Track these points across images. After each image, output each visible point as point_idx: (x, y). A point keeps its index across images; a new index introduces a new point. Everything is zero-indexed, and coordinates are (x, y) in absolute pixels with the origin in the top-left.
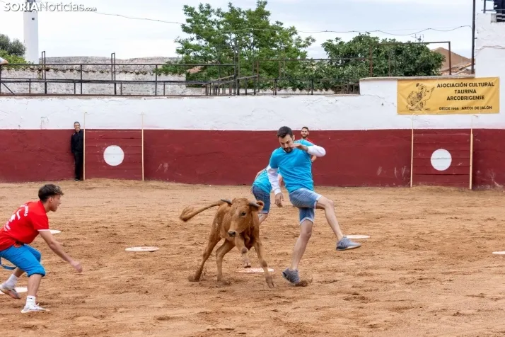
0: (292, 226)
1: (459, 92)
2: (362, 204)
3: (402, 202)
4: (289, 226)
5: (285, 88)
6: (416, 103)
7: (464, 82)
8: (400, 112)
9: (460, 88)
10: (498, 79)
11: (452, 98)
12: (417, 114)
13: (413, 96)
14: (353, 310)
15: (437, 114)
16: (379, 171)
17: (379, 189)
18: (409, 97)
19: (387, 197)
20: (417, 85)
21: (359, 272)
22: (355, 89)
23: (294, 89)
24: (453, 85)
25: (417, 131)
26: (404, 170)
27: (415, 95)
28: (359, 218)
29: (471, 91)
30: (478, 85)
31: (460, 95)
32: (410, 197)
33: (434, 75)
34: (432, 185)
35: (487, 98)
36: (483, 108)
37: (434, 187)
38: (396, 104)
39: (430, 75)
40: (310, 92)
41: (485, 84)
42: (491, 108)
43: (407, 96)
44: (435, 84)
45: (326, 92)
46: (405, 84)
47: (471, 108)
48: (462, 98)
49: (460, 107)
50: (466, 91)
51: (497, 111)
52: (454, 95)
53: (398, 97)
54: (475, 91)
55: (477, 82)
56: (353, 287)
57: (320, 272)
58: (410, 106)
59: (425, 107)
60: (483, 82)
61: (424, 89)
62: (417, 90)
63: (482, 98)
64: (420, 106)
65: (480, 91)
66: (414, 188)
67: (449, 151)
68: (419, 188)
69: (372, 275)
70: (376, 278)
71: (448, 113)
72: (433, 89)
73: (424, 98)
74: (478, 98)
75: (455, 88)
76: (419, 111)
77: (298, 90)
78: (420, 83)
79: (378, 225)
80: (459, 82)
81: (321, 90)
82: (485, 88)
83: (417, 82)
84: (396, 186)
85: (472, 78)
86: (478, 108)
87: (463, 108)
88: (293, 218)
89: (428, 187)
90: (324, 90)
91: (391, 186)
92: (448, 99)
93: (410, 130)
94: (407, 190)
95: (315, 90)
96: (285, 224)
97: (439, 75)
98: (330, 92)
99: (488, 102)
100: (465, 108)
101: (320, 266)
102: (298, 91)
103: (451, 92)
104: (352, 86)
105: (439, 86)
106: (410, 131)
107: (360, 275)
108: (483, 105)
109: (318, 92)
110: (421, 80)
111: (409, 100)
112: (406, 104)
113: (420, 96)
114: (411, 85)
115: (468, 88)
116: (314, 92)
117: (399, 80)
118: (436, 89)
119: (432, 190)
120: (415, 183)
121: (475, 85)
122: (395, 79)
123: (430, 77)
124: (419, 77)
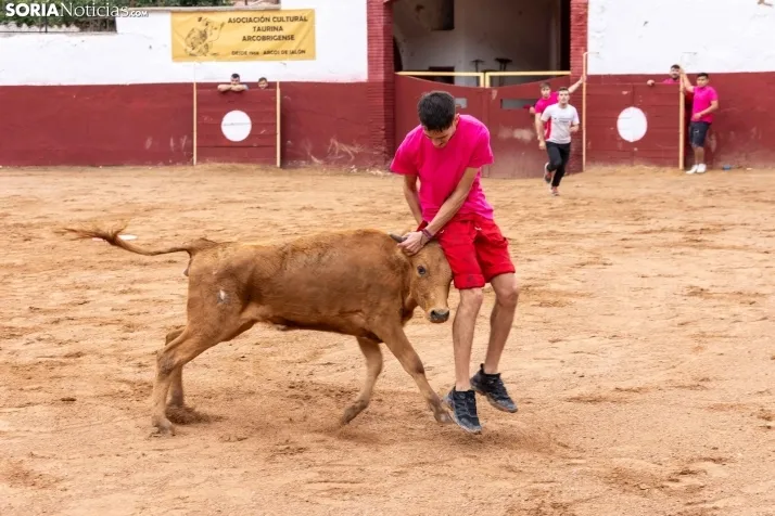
0: (22, 226)
1: (259, 30)
2: (123, 190)
3: (183, 186)
4: (16, 225)
5: (6, 24)
6: (199, 46)
7: (266, 15)
8: (176, 58)
9: (261, 25)
10: (312, 12)
11: (250, 38)
12: (200, 62)
13: (194, 35)
14: (113, 342)
15: (229, 60)
16: (149, 143)
17: (149, 170)
18: (189, 36)
19: (159, 180)
20: (200, 19)
21: (121, 288)
22: (109, 25)
23: (19, 25)
24: (250, 20)
25: (201, 86)
26: (184, 142)
27: (196, 34)
28: (120, 212)
29: (275, 29)
30: (285, 19)
31: (261, 34)
32: (195, 179)
33: (225, 5)
34: (225, 162)
35: (298, 38)
36: (293, 53)
37: (227, 165)
38: (170, 46)
39: (217, 5)
40: (44, 29)
41: (296, 19)
42: (303, 52)
43: (185, 35)
44: (225, 17)
45: (67, 29)
46: (181, 18)
47: (276, 52)
48: (264, 38)
49: (261, 51)
50: (268, 29)
51: (313, 57)
52: (252, 34)
53: (172, 37)
54: (281, 29)
55: (284, 15)
56: (113, 310)
57: (64, 290)
58: (190, 49)
59: (212, 50)
60: (292, 15)
61: (210, 25)
62: (201, 27)
63: (292, 37)
64: (204, 50)
65: (289, 28)
66: (199, 166)
67: (248, 113)
68: (207, 166)
69: (139, 292)
70: (145, 296)
71: (244, 60)
72: (222, 25)
73: (209, 38)
74: (285, 38)
75: (254, 24)
76: (203, 57)
77: (24, 25)
78: (204, 16)
79: (149, 221)
80: (259, 15)
81: (60, 26)
82: (296, 23)
83: (199, 15)
84: (174, 163)
85: (277, 10)
86: (286, 52)
87: (265, 53)
88: (23, 214)
89: (219, 165)
90: (64, 26)
91: (167, 164)
92: (244, 39)
93: (192, 84)
94: (188, 170)
95: (51, 26)
96: (11, 222)
97: (230, 5)
98: (74, 28)
99: (300, 43)
100: (269, 52)
101: (63, 282)
102: (25, 27)
103: (248, 29)
104: (105, 21)
105: (230, 21)
106: (190, 85)
107: (123, 292)
108: (293, 49)
109: (56, 28)
110: (204, 12)
111: (189, 41)
112: (183, 44)
113: (204, 35)
114: (190, 19)
115: (271, 24)
116: (49, 30)
117: (173, 12)
118: (227, 25)
119: (224, 169)
120: (201, 158)
121: (281, 20)
122: (167, 11)
123: (217, 8)
124: (202, 8)
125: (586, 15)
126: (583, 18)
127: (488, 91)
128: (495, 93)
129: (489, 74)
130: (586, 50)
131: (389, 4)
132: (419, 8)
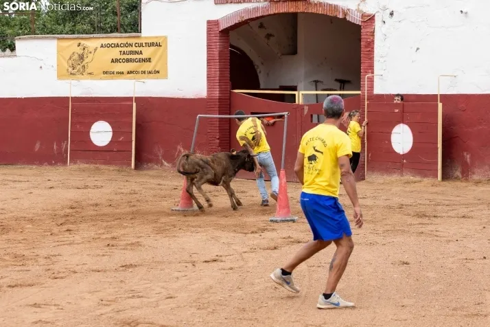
1: (124, 53)
6: (77, 66)
8: (60, 76)
9: (125, 49)
10: (165, 38)
11: (117, 61)
12: (78, 79)
13: (74, 57)
15: (101, 79)
16: (38, 147)
18: (70, 59)
20: (79, 45)
24: (118, 46)
25: (75, 99)
26: (64, 145)
27: (76, 57)
29: (137, 53)
30: (144, 45)
31: (126, 57)
34: (91, 163)
35: (154, 61)
36: (150, 73)
37: (92, 166)
38: (56, 67)
41: (152, 44)
42: (158, 72)
44: (97, 43)
46: (65, 44)
47: (137, 72)
48: (128, 61)
49: (125, 71)
50: (131, 53)
51: (165, 77)
52: (119, 57)
53: (58, 58)
54: (141, 53)
55: (144, 42)
58: (70, 69)
59: (88, 70)
60: (149, 41)
61: (86, 50)
62: (79, 51)
63: (149, 60)
65: (147, 52)
66: (71, 166)
67: (111, 124)
71: (112, 78)
72: (95, 50)
73: (86, 60)
74: (144, 60)
75: (120, 49)
78: (82, 42)
82: (152, 48)
84: (55, 163)
85: (138, 37)
86: (144, 72)
87: (128, 73)
92: (112, 61)
99: (155, 66)
100: (131, 72)
103: (115, 52)
105: (102, 46)
108: (150, 69)
110: (82, 39)
111: (70, 62)
112: (66, 66)
113: (81, 57)
114: (71, 45)
115: (134, 49)
117: (59, 39)
120: (73, 161)
121: (141, 45)
122: (54, 37)
123: (92, 35)
124: (81, 35)
125: (373, 41)
126: (371, 44)
127: (301, 107)
128: (306, 109)
129: (301, 92)
130: (373, 73)
131: (225, 33)
132: (269, 36)
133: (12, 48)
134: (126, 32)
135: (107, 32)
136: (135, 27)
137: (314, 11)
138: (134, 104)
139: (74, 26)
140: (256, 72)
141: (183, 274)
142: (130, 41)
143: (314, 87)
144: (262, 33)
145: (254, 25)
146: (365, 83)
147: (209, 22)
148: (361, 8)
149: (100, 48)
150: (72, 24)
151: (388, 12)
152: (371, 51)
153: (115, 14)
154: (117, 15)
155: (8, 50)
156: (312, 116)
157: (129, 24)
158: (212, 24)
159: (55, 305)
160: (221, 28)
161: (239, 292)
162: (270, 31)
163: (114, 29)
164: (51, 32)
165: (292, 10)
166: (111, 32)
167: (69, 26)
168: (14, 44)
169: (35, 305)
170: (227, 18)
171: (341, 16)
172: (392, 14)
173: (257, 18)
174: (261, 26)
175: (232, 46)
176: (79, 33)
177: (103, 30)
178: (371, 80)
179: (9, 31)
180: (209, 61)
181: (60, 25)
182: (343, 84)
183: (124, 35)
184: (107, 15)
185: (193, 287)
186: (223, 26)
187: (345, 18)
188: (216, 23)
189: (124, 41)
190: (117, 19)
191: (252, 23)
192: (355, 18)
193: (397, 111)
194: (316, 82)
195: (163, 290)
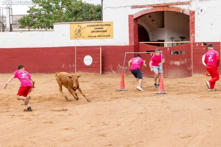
1: (96, 29)
6: (78, 34)
8: (71, 38)
9: (97, 27)
10: (112, 22)
12: (78, 39)
13: (77, 31)
15: (87, 39)
16: (63, 66)
18: (75, 31)
30: (104, 25)
31: (97, 30)
35: (108, 31)
37: (85, 73)
38: (69, 35)
41: (107, 25)
42: (110, 36)
46: (73, 25)
47: (102, 36)
48: (98, 32)
49: (97, 35)
50: (99, 28)
51: (113, 37)
52: (94, 30)
53: (70, 31)
54: (103, 28)
55: (104, 24)
58: (75, 36)
59: (82, 36)
60: (106, 24)
61: (81, 28)
62: (79, 28)
63: (106, 31)
65: (105, 28)
67: (91, 56)
71: (92, 39)
73: (81, 32)
74: (104, 31)
75: (95, 27)
78: (80, 25)
82: (107, 26)
85: (102, 22)
86: (104, 36)
89: (83, 73)
92: (92, 32)
99: (109, 33)
100: (99, 36)
105: (87, 26)
108: (106, 35)
110: (79, 23)
111: (75, 33)
113: (80, 31)
114: (75, 26)
115: (100, 27)
117: (71, 24)
118: (86, 27)
120: (77, 71)
121: (103, 25)
122: (69, 23)
123: (83, 22)
124: (79, 22)
125: (194, 22)
126: (193, 23)
127: (166, 48)
128: (168, 49)
129: (166, 42)
130: (194, 34)
131: (136, 19)
132: (153, 20)
133: (52, 27)
134: (96, 20)
135: (89, 21)
136: (100, 18)
137: (171, 10)
138: (101, 49)
139: (76, 18)
140: (148, 34)
141: (123, 115)
142: (98, 24)
143: (171, 40)
144: (150, 19)
145: (147, 16)
146: (191, 38)
147: (129, 16)
148: (189, 8)
149: (87, 27)
150: (75, 17)
151: (200, 10)
152: (194, 25)
153: (92, 13)
154: (93, 13)
155: (50, 28)
156: (171, 51)
157: (98, 17)
158: (131, 16)
159: (74, 129)
160: (134, 18)
161: (145, 122)
162: (153, 18)
163: (92, 19)
164: (67, 21)
165: (162, 10)
166: (91, 20)
167: (74, 18)
168: (53, 26)
169: (66, 129)
170: (136, 14)
171: (181, 12)
172: (201, 11)
173: (148, 13)
174: (150, 16)
175: (138, 25)
176: (78, 21)
177: (87, 20)
178: (194, 37)
179: (51, 21)
180: (130, 31)
181: (70, 18)
182: (183, 38)
183: (96, 21)
184: (89, 14)
185: (127, 120)
186: (135, 17)
187: (183, 13)
188: (132, 16)
189: (96, 24)
190: (93, 15)
191: (146, 16)
192: (187, 13)
193: (204, 49)
194: (172, 38)
195: (115, 122)
